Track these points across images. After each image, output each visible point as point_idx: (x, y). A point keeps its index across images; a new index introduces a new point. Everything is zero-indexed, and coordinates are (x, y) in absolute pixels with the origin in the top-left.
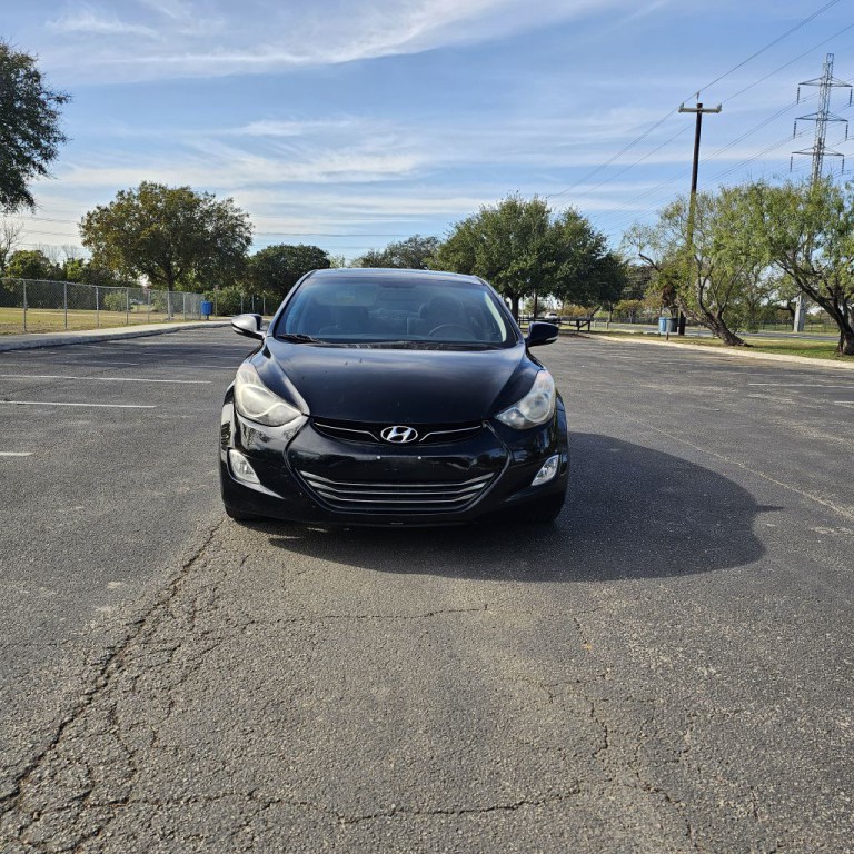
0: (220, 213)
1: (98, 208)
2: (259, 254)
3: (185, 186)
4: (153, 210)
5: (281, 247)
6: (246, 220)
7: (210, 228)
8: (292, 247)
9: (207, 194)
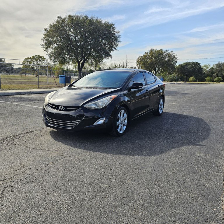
0: (169, 55)
1: (140, 56)
2: (180, 65)
3: (161, 49)
4: (152, 56)
5: (187, 63)
6: (176, 56)
7: (167, 59)
8: (190, 63)
9: (166, 50)
